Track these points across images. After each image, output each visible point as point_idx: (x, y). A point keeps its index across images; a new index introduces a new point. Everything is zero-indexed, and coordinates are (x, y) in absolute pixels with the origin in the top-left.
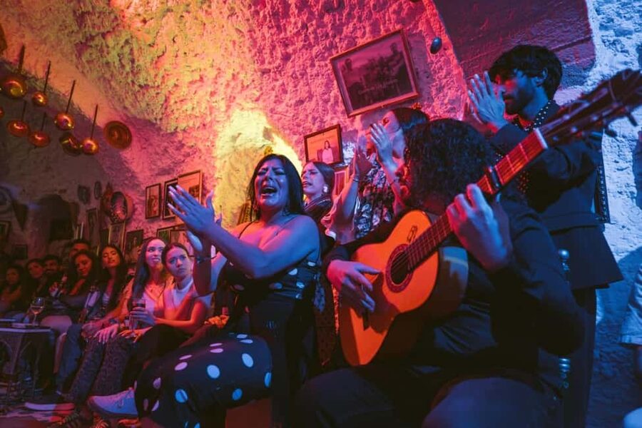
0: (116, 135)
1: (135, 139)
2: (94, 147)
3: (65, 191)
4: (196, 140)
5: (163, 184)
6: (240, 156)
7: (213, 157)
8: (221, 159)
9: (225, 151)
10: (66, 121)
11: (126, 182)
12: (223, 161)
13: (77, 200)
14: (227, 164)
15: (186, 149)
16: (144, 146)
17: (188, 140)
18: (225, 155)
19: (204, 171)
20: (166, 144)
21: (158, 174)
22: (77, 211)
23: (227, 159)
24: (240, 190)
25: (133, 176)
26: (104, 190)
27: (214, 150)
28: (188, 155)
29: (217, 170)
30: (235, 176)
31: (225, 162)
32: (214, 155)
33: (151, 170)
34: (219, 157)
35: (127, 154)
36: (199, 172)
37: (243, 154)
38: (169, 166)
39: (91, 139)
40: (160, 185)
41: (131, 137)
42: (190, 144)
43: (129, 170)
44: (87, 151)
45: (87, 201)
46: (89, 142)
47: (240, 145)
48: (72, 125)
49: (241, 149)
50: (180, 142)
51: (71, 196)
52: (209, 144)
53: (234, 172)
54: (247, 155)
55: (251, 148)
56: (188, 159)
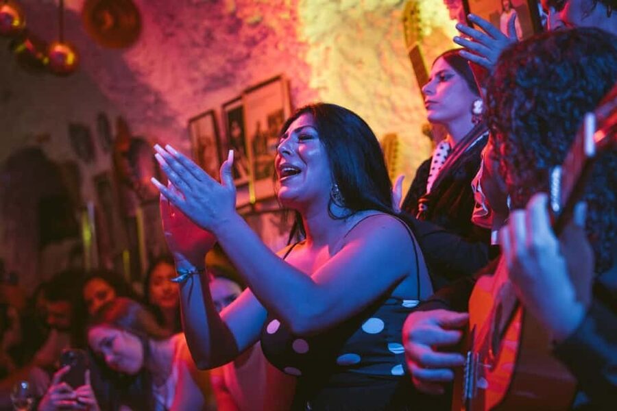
0: (109, 20)
1: (147, 20)
2: (70, 58)
3: (46, 138)
4: (261, 9)
5: (219, 110)
6: (359, 30)
7: (301, 44)
8: (317, 44)
9: (321, 26)
10: (9, 17)
11: (150, 113)
12: (322, 47)
13: (72, 156)
14: (333, 54)
15: (246, 32)
16: (169, 30)
17: (247, 11)
18: (324, 35)
19: (289, 74)
20: (207, 23)
21: (207, 90)
22: (78, 180)
23: (329, 41)
24: (373, 104)
25: (159, 102)
26: (114, 132)
27: (299, 29)
28: (252, 42)
29: (314, 73)
30: (355, 77)
31: (328, 49)
32: (302, 38)
33: (192, 81)
34: (312, 40)
35: (138, 57)
36: (277, 79)
37: (362, 25)
38: (223, 69)
39: (62, 42)
40: (212, 113)
41: (138, 17)
42: (251, 20)
43: (147, 90)
44: (58, 69)
45: (90, 155)
46: (59, 48)
47: (354, 7)
48: (21, 21)
49: (356, 14)
50: (233, 15)
51: (59, 150)
52: (285, 16)
53: (352, 69)
54: (371, 25)
55: (378, 7)
56: (255, 51)
